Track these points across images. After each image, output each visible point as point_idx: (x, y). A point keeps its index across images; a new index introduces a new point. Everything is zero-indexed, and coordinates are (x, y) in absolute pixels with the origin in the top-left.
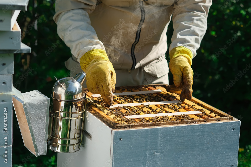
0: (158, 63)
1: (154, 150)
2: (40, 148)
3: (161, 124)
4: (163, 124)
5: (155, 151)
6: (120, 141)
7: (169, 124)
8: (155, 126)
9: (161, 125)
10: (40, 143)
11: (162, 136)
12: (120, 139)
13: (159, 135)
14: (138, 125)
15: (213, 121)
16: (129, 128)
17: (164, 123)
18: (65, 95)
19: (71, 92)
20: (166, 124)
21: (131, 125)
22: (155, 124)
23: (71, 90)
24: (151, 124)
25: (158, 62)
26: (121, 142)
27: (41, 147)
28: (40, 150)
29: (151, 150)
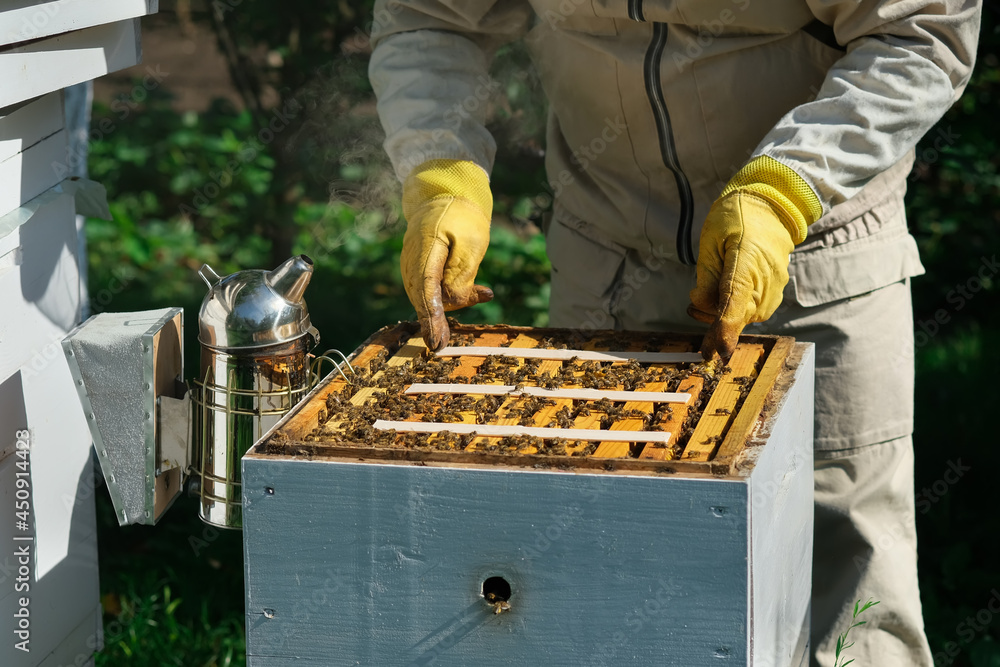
0: (818, 252)
1: (396, 543)
2: (129, 498)
3: (430, 456)
4: (439, 458)
5: (399, 547)
6: (264, 496)
7: (461, 460)
8: (408, 460)
9: (431, 460)
10: (129, 479)
11: (423, 499)
12: (268, 489)
13: (413, 493)
14: (343, 450)
15: (643, 468)
16: (310, 455)
17: (441, 455)
18: (228, 330)
19: (247, 321)
20: (453, 459)
21: (317, 448)
22: (408, 452)
23: (250, 317)
24: (392, 452)
25: (820, 248)
26: (270, 499)
27: (132, 496)
28: (130, 505)
29: (385, 543)
